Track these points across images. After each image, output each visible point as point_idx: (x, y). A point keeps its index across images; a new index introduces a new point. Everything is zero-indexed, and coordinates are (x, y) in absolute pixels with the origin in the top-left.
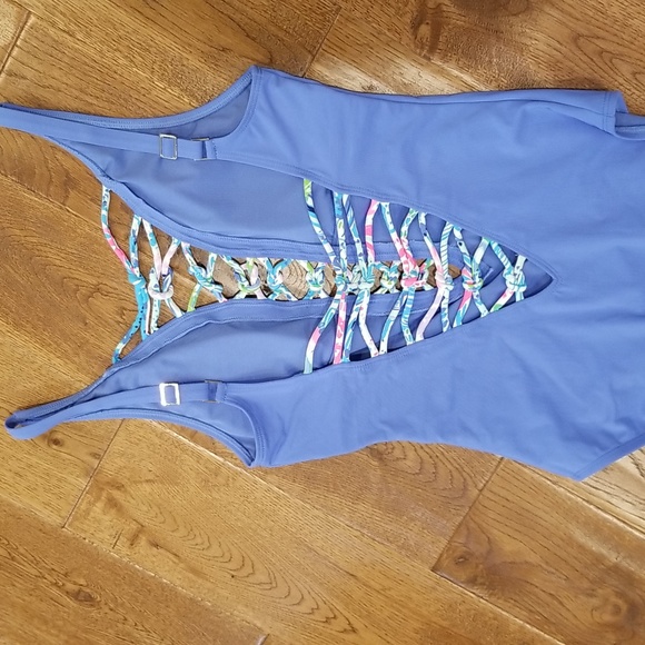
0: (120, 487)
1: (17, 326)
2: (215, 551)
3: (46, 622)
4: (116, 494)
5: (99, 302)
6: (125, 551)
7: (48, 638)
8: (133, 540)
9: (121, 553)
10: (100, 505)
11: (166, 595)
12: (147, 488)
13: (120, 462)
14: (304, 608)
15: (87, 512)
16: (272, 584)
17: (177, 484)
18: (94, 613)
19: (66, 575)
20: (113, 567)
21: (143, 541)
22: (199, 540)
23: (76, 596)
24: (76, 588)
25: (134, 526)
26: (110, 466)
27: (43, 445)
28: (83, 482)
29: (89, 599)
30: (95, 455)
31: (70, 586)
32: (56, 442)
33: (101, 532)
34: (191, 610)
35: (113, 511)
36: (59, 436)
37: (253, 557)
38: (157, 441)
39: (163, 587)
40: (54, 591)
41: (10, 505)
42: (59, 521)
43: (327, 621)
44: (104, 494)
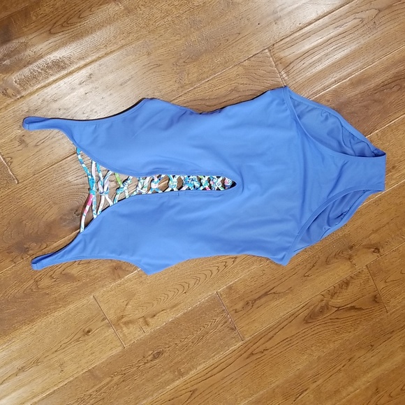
0: (122, 317)
1: (32, 321)
2: (171, 294)
3: (158, 375)
4: (124, 320)
5: (43, 284)
6: (149, 329)
7: (164, 378)
8: (147, 324)
9: (148, 331)
10: (124, 329)
11: (176, 323)
12: (129, 306)
13: (112, 311)
14: (215, 272)
15: (124, 335)
16: (198, 280)
17: (135, 294)
18: (166, 355)
19: (144, 357)
20: (152, 337)
21: (149, 320)
22: (163, 298)
23: (155, 358)
24: (152, 356)
25: (141, 320)
26: (111, 316)
27: (86, 337)
28: (111, 330)
29: (159, 353)
30: (103, 320)
31: (149, 358)
32: (89, 332)
33: (135, 334)
34: (188, 317)
35: (130, 325)
36: (87, 329)
37: (183, 281)
38: (113, 292)
39: (172, 322)
40: (148, 365)
41: (102, 363)
42: (121, 348)
43: (225, 266)
44: (121, 325)
